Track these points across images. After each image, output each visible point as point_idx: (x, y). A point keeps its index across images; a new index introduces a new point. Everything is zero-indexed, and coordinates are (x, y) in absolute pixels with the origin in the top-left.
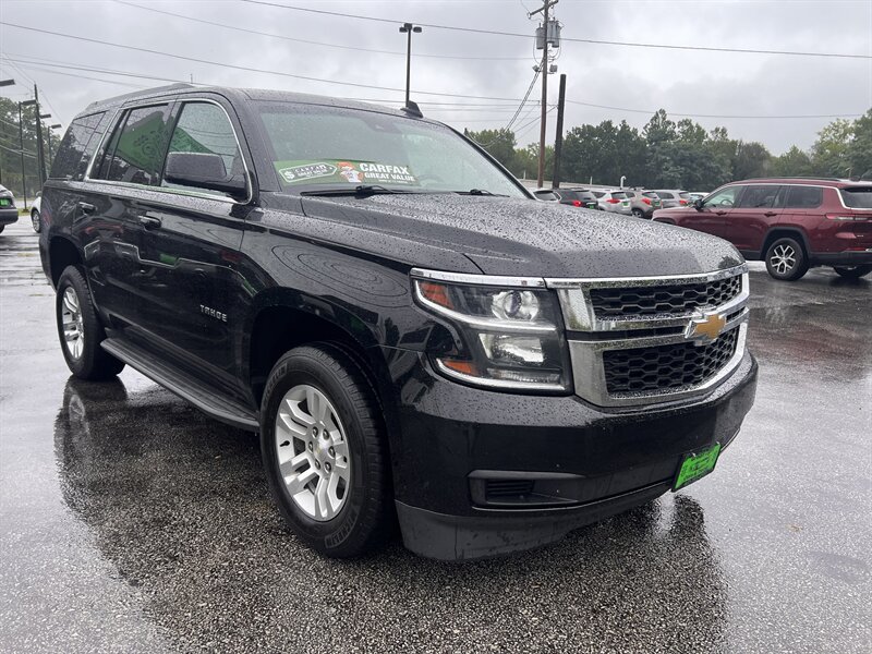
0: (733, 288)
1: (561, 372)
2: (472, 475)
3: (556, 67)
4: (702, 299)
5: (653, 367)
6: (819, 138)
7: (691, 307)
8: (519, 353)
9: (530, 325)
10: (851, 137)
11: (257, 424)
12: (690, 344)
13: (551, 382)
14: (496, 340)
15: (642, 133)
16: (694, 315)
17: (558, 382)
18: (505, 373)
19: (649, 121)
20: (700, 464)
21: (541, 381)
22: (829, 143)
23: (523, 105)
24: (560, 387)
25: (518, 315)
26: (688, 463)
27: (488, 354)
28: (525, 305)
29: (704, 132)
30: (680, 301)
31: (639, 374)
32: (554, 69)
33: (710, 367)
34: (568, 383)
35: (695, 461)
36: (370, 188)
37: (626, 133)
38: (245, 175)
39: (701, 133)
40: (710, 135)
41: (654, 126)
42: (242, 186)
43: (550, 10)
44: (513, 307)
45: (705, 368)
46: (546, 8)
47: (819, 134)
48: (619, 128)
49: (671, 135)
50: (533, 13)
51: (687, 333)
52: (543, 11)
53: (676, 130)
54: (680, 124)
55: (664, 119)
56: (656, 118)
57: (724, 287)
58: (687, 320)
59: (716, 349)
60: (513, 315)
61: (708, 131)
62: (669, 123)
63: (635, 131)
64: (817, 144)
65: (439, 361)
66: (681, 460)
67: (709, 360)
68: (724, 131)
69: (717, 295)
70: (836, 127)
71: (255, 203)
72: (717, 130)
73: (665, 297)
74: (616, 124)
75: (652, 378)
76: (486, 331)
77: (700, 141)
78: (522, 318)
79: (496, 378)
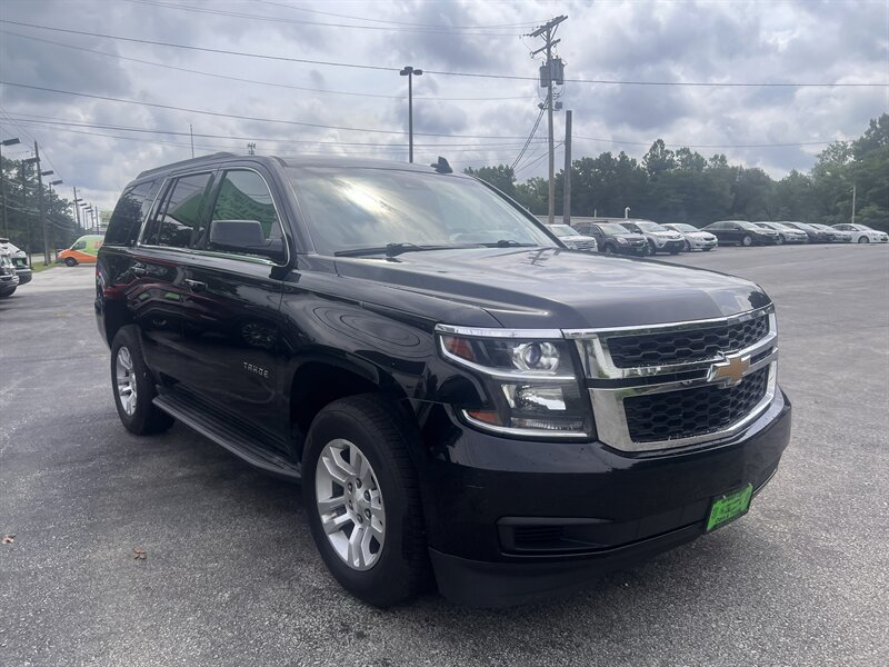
0: (758, 330)
1: (583, 420)
2: (499, 522)
3: (561, 103)
4: (724, 343)
5: (677, 411)
6: (818, 161)
7: (712, 352)
8: (542, 401)
9: (550, 375)
10: (851, 159)
11: (298, 475)
12: (714, 387)
13: (575, 429)
14: (519, 390)
15: (641, 163)
16: (717, 358)
17: (581, 430)
18: (529, 422)
19: (648, 151)
20: (732, 506)
21: (564, 429)
22: (829, 165)
23: (529, 142)
24: (583, 435)
25: (538, 365)
26: (719, 505)
27: (512, 404)
28: (546, 356)
29: (703, 159)
30: (700, 346)
31: (663, 419)
32: (559, 106)
33: (737, 408)
34: (590, 430)
35: (726, 504)
36: (400, 245)
37: (625, 164)
38: (283, 238)
39: (700, 161)
40: (709, 163)
41: (653, 156)
42: (280, 250)
43: (552, 49)
44: (532, 358)
45: (731, 410)
46: (548, 47)
47: (819, 156)
48: (618, 159)
49: (671, 164)
50: (536, 52)
51: (710, 377)
52: (546, 50)
53: (675, 158)
54: (678, 153)
55: (662, 148)
56: (654, 147)
57: (747, 330)
58: (709, 364)
59: (743, 390)
60: (534, 365)
61: (707, 159)
62: (667, 152)
63: (634, 162)
64: (817, 166)
65: (464, 412)
66: (711, 501)
67: (736, 402)
68: (723, 159)
69: (741, 338)
70: (835, 149)
71: (293, 265)
72: (716, 157)
73: (685, 343)
74: (615, 155)
75: (677, 422)
76: (508, 382)
77: (700, 169)
78: (542, 368)
79: (520, 427)
